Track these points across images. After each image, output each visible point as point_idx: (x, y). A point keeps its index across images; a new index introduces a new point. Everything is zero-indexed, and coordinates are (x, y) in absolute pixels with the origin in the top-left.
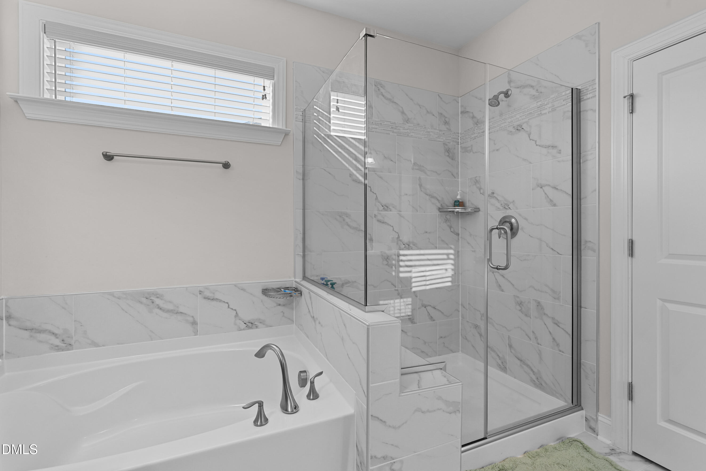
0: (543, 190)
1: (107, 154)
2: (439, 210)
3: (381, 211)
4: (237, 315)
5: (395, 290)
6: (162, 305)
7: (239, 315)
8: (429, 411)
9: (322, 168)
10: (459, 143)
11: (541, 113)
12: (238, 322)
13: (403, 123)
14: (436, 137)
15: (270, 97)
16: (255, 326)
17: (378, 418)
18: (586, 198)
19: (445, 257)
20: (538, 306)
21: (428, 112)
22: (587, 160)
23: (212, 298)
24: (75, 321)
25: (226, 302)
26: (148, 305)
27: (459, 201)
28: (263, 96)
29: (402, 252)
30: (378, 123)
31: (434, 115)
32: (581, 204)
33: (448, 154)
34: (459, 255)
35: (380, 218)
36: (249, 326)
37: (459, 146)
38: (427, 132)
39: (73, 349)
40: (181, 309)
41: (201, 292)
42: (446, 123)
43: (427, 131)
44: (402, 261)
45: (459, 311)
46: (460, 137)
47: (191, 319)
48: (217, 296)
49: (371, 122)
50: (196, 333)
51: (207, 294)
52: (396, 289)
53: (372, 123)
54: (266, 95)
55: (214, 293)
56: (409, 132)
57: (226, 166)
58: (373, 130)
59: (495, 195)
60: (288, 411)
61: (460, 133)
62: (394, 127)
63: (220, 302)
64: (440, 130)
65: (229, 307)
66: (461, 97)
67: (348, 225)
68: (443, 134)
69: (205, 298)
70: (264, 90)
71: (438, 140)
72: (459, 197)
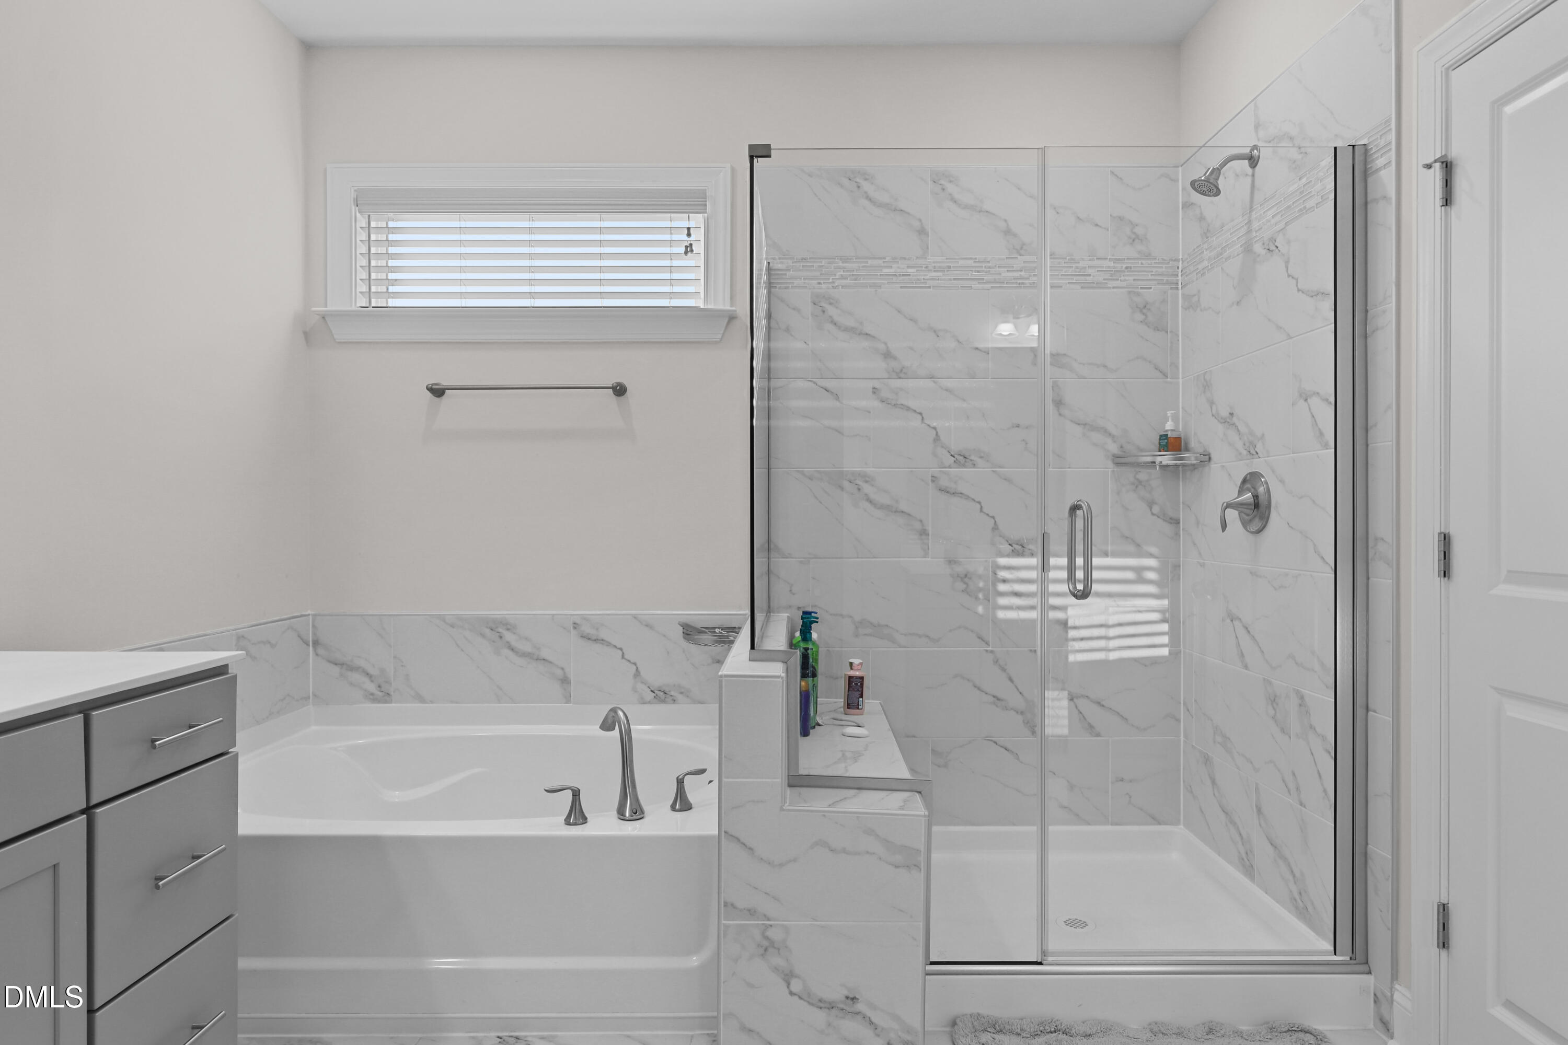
0: (1309, 405)
1: (433, 387)
2: (1113, 460)
3: (950, 467)
4: (637, 673)
5: (987, 651)
6: (514, 644)
7: (642, 673)
8: (844, 851)
9: (809, 380)
10: (1180, 286)
11: (1305, 207)
12: (640, 687)
13: (1007, 258)
14: (1104, 279)
15: (699, 248)
16: (671, 698)
17: (738, 840)
18: (1375, 425)
19: (1130, 575)
20: (1300, 705)
21: (1081, 219)
22: (1377, 329)
23: (594, 638)
24: (395, 657)
25: (619, 646)
26: (494, 641)
27: (1167, 435)
28: (686, 247)
29: (1003, 561)
30: (940, 267)
31: (1099, 224)
32: (1369, 442)
33: (1142, 317)
34: (1180, 575)
35: (944, 482)
36: (660, 698)
37: (1180, 292)
38: (1078, 270)
39: (391, 702)
40: (545, 654)
41: (576, 625)
42: (1135, 239)
43: (1077, 267)
44: (1004, 581)
45: (1178, 720)
46: (1180, 270)
47: (559, 672)
48: (603, 634)
49: (924, 266)
50: (568, 699)
51: (587, 629)
52: (990, 649)
53: (927, 267)
54: (691, 245)
55: (597, 629)
56: (1026, 276)
57: (620, 390)
58: (930, 283)
59: (1235, 420)
60: (625, 816)
61: (1181, 260)
62: (984, 269)
63: (607, 645)
64: (1117, 260)
65: (623, 657)
66: (1183, 167)
67: (870, 501)
68: (1127, 268)
69: (582, 637)
70: (689, 235)
71: (1112, 284)
72: (1169, 426)
